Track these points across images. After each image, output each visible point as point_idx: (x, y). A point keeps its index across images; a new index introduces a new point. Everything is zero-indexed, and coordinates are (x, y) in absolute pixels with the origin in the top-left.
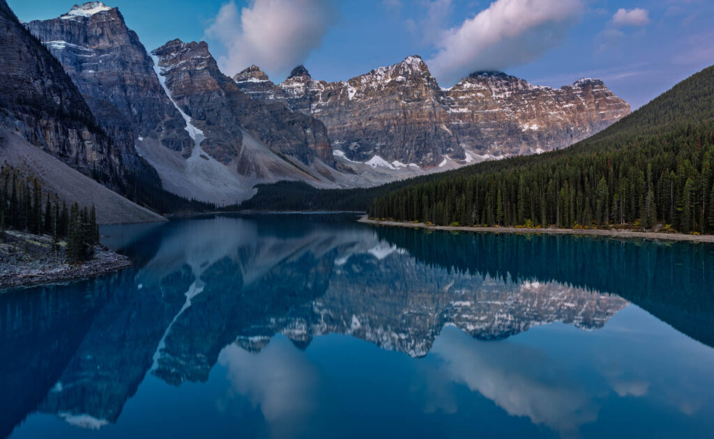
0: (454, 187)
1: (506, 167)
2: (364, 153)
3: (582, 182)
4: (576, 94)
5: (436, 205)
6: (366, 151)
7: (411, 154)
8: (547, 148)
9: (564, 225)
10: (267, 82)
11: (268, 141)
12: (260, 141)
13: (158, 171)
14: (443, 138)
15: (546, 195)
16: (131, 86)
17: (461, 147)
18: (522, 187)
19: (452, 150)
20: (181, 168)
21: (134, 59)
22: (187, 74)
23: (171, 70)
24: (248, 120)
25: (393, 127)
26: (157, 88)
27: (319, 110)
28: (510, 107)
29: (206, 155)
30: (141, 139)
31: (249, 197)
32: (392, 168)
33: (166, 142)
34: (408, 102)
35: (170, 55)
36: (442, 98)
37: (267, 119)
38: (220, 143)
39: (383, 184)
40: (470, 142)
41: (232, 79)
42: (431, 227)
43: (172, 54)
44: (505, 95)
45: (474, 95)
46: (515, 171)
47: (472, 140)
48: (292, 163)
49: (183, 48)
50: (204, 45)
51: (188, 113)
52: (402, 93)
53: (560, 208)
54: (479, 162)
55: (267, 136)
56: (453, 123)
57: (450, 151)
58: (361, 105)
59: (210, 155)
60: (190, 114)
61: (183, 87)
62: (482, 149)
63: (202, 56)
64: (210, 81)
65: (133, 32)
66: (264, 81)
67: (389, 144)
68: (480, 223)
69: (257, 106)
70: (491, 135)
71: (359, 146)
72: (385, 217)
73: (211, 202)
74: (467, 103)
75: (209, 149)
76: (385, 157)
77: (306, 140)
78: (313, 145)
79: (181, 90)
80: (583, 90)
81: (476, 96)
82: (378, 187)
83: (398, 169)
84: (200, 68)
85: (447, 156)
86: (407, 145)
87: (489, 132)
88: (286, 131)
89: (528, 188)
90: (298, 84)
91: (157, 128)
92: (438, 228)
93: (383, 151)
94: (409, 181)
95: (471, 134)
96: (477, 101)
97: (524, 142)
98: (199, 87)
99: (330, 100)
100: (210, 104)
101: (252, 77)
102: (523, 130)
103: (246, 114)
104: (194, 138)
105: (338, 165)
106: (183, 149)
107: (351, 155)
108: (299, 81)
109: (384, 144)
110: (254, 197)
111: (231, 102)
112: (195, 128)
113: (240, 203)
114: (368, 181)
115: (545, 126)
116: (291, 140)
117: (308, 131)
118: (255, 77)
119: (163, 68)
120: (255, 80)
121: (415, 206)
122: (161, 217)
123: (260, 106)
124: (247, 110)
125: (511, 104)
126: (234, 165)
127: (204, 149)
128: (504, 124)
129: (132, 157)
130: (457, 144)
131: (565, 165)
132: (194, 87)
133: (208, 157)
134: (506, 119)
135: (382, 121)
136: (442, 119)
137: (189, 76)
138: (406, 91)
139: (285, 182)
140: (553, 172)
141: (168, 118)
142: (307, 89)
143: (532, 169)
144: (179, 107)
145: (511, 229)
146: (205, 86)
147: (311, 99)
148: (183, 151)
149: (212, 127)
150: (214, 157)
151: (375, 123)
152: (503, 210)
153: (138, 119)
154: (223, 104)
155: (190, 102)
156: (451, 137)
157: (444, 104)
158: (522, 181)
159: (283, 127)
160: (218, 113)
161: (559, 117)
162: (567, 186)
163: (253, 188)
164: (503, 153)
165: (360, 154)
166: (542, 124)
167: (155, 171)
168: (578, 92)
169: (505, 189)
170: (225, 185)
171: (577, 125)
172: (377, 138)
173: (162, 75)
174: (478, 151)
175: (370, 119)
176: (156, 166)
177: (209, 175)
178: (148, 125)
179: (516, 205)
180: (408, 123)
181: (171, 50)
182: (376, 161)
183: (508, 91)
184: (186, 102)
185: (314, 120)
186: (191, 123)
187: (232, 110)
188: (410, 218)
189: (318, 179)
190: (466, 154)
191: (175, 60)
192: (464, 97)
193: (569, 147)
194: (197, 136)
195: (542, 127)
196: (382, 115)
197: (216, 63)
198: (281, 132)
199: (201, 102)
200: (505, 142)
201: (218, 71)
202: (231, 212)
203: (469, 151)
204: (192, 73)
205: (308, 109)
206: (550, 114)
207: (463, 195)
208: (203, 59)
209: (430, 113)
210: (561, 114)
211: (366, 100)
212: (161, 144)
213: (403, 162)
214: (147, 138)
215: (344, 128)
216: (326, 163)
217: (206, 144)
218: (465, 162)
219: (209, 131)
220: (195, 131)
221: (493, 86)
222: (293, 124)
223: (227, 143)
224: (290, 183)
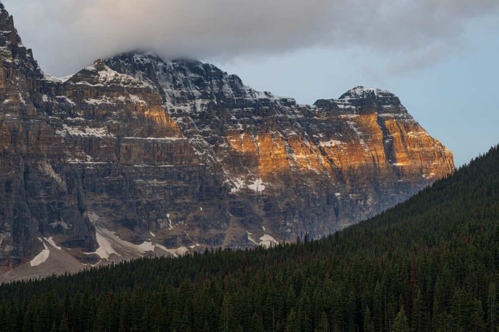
0: (64, 321)
1: (192, 276)
3: (359, 320)
4: (346, 119)
8: (284, 235)
14: (42, 194)
17: (87, 220)
18: (226, 325)
19: (65, 226)
28: (205, 134)
36: (45, 98)
40: (108, 210)
44: (195, 108)
45: (122, 98)
46: (213, 285)
47: (114, 206)
54: (128, 260)
56: (69, 160)
57: (58, 230)
62: (137, 229)
70: (159, 197)
74: (105, 116)
80: (360, 112)
81: (128, 102)
85: (50, 240)
87: (156, 190)
95: (111, 189)
96: (129, 115)
97: (233, 218)
102: (233, 190)
125: (207, 129)
128: (190, 173)
130: (77, 212)
131: (323, 278)
134: (195, 161)
136: (44, 148)
140: (298, 293)
143: (251, 283)
156: (62, 194)
157: (50, 114)
158: (227, 312)
161: (310, 167)
162: (327, 325)
164: (186, 243)
166: (273, 180)
168: (350, 116)
169: (189, 329)
171: (349, 187)
174: (126, 231)
183: (201, 97)
190: (99, 239)
192: (99, 102)
193: (330, 237)
195: (275, 187)
200: (191, 215)
203: (106, 231)
209: (14, 132)
210: (315, 161)
218: (96, 258)
221: (168, 84)
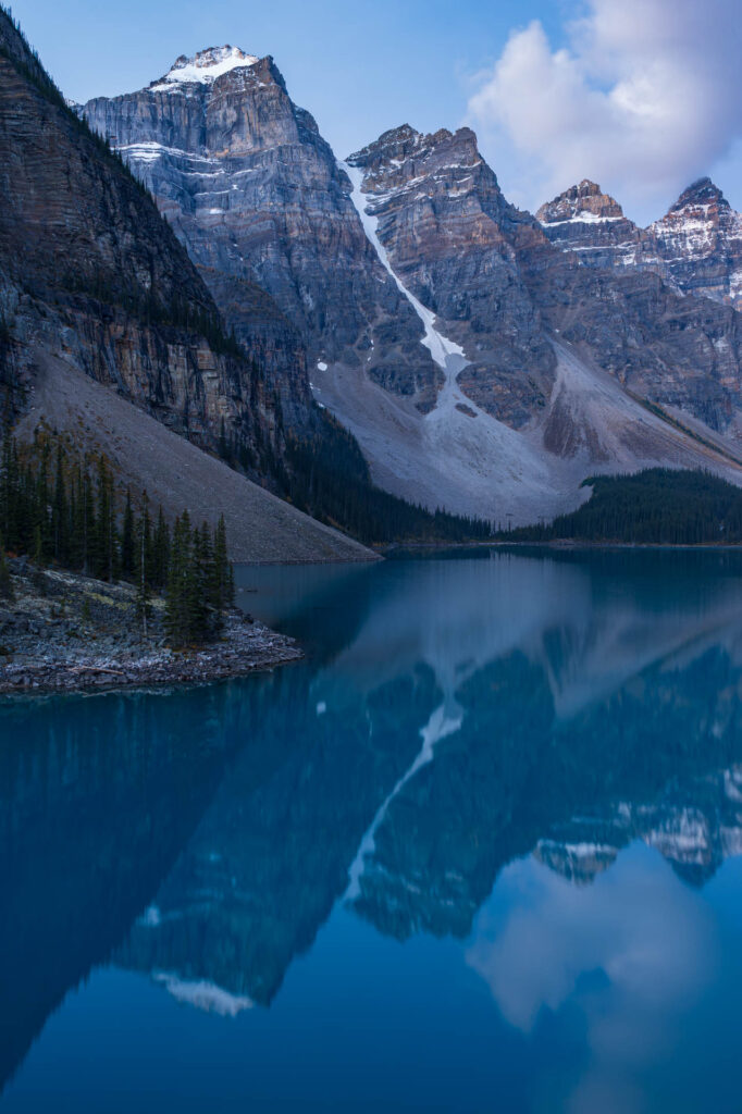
10: (619, 222)
11: (618, 370)
12: (600, 370)
13: (362, 443)
16: (302, 242)
20: (413, 435)
21: (307, 178)
22: (427, 210)
23: (392, 200)
24: (571, 317)
26: (359, 247)
30: (322, 366)
31: (573, 508)
33: (379, 374)
35: (386, 163)
37: (619, 316)
38: (503, 375)
41: (533, 218)
43: (393, 162)
48: (678, 425)
49: (418, 148)
50: (467, 137)
51: (428, 301)
55: (618, 358)
59: (479, 405)
60: (434, 308)
61: (419, 240)
63: (463, 163)
64: (480, 225)
65: (305, 113)
66: (611, 219)
69: (593, 282)
73: (483, 517)
75: (478, 391)
77: (715, 365)
78: (733, 379)
79: (414, 248)
84: (458, 194)
88: (664, 345)
90: (698, 225)
91: (358, 342)
98: (455, 240)
100: (481, 280)
101: (581, 209)
104: (442, 364)
106: (417, 390)
108: (699, 217)
110: (585, 507)
111: (531, 274)
112: (446, 341)
113: (548, 522)
116: (678, 368)
117: (721, 344)
118: (589, 210)
119: (373, 197)
120: (589, 218)
122: (367, 550)
124: (570, 294)
126: (536, 429)
127: (465, 391)
129: (304, 408)
132: (444, 242)
133: (475, 409)
137: (431, 213)
139: (659, 472)
141: (383, 317)
142: (719, 236)
144: (408, 289)
146: (469, 238)
147: (730, 262)
148: (418, 394)
149: (484, 336)
150: (490, 410)
153: (316, 320)
154: (510, 279)
155: (434, 277)
159: (658, 336)
160: (498, 302)
163: (583, 485)
167: (355, 442)
170: (515, 478)
173: (370, 213)
176: (358, 432)
177: (477, 452)
178: (337, 335)
181: (392, 153)
184: (425, 279)
185: (736, 315)
186: (435, 327)
187: (532, 295)
191: (399, 177)
194: (448, 358)
197: (494, 178)
198: (651, 348)
199: (459, 277)
201: (500, 198)
202: (529, 542)
204: (438, 207)
205: (721, 287)
208: (465, 171)
212: (367, 378)
214: (337, 364)
217: (470, 379)
219: (478, 347)
220: (444, 348)
222: (683, 327)
223: (520, 376)
224: (673, 475)
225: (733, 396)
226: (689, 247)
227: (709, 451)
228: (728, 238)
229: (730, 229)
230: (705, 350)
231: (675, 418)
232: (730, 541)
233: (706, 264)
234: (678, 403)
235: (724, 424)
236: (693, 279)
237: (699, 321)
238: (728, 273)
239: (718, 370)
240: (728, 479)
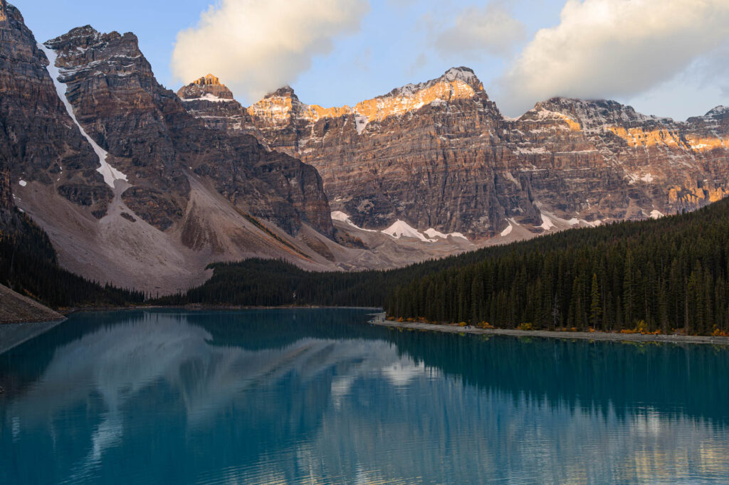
0: (524, 269)
1: (605, 239)
2: (381, 216)
4: (710, 129)
5: (496, 296)
6: (383, 213)
7: (454, 219)
8: (668, 210)
9: (695, 330)
10: (231, 102)
11: (230, 195)
12: (219, 195)
13: (50, 236)
14: (506, 191)
15: (667, 283)
16: (10, 96)
17: (535, 206)
18: (629, 270)
19: (521, 210)
20: (90, 234)
21: (15, 52)
22: (103, 83)
23: (77, 74)
24: (200, 159)
25: (426, 176)
26: (53, 99)
27: (310, 150)
28: (610, 146)
29: (131, 213)
30: (23, 183)
31: (200, 283)
32: (424, 239)
33: (64, 190)
34: (450, 138)
35: (74, 49)
36: (505, 132)
37: (231, 161)
38: (154, 195)
39: (410, 264)
40: (548, 199)
41: (175, 95)
42: (488, 331)
43: (78, 48)
44: (602, 130)
45: (554, 128)
46: (619, 244)
47: (552, 196)
48: (267, 231)
49: (97, 42)
50: (131, 39)
51: (102, 143)
52: (440, 125)
53: (689, 303)
54: (563, 230)
55: (230, 187)
56: (522, 170)
57: (518, 213)
58: (376, 143)
59: (137, 214)
60: (105, 146)
61: (96, 102)
62: (567, 210)
63: (128, 55)
64: (140, 96)
65: (14, 8)
66: (226, 100)
67: (420, 202)
68: (565, 324)
69: (214, 138)
70: (580, 189)
71: (373, 205)
72: (413, 316)
73: (139, 289)
74: (543, 140)
75: (137, 205)
76: (413, 223)
77: (290, 195)
78: (300, 204)
79: (93, 107)
80: (721, 123)
81: (558, 130)
82: (402, 269)
83: (434, 241)
84: (125, 74)
85: (512, 219)
86: (447, 204)
87: (578, 185)
88: (259, 181)
89: (639, 271)
90: (280, 108)
91: (50, 168)
92: (499, 331)
93: (410, 214)
94: (451, 260)
95: (549, 186)
96: (559, 138)
97: (632, 201)
98: (121, 104)
99: (327, 134)
100: (140, 132)
101: (207, 92)
102: (631, 182)
103: (197, 151)
104: (112, 186)
105: (339, 234)
106: (93, 202)
107: (359, 219)
108: (281, 104)
109: (412, 202)
110: (208, 282)
111: (174, 130)
112: (114, 170)
113: (184, 292)
114: (387, 260)
115: (664, 176)
116: (267, 196)
117: (293, 182)
118: (212, 93)
119: (64, 70)
120: (212, 98)
121: (460, 301)
122: (54, 312)
123: (219, 139)
124: (199, 145)
125: (612, 143)
126: (176, 231)
127: (127, 204)
128: (601, 173)
129: (9, 212)
130: (528, 201)
131: (696, 238)
132: (114, 104)
133: (135, 216)
134: (604, 165)
135: (408, 167)
136: (505, 163)
137: (106, 84)
138: (446, 120)
139: (256, 261)
140: (679, 248)
141: (69, 152)
142: (292, 116)
143: (646, 242)
144: (89, 134)
145: (613, 336)
146: (132, 104)
147: (298, 132)
148: (94, 205)
149: (141, 169)
150: (145, 217)
151: (399, 170)
152: (601, 305)
153: (19, 150)
154: (160, 133)
155: (107, 128)
156: (519, 190)
157: (509, 141)
158: (629, 261)
159: (255, 175)
160: (151, 147)
161: (684, 164)
162: (700, 268)
163: (207, 268)
164: (600, 217)
165: (375, 216)
166: (658, 174)
167: (47, 237)
168: (713, 127)
169: (604, 273)
170: (161, 263)
171: (714, 175)
172: (401, 193)
173: (60, 80)
174: (560, 212)
175: (390, 164)
176: (48, 229)
177: (136, 245)
178: (35, 161)
179: (622, 298)
180: (450, 170)
181: (78, 42)
182: (399, 228)
183: (607, 122)
184: (101, 128)
185: (302, 165)
186: (106, 160)
187: (175, 144)
188: (451, 318)
189: (307, 256)
190: (543, 218)
191: (83, 59)
192: (539, 131)
193: (701, 210)
194: (116, 182)
195: (660, 178)
196: (409, 158)
197: (149, 66)
198: (251, 182)
199: (124, 129)
201: (154, 80)
202: (171, 304)
203: (547, 212)
204: (110, 81)
205: (293, 147)
206: (671, 159)
207: (539, 283)
208: (130, 60)
209: (487, 154)
210: (688, 159)
211: (384, 135)
212: (57, 192)
213: (442, 230)
214: (34, 182)
215: (349, 178)
216: (320, 232)
217: (131, 196)
218: (541, 230)
219: (137, 176)
220: (113, 175)
221: (584, 116)
222: (270, 171)
223: (165, 196)
224: (264, 262)
225: (301, 214)
226: (274, 122)
227: (287, 248)
228: (297, 118)
229: (299, 112)
230: (284, 185)
231: (266, 227)
232: (299, 304)
233: (284, 133)
234: (268, 217)
235: (295, 231)
236: (277, 141)
237: (280, 168)
238: (297, 139)
239: (292, 197)
240: (298, 265)
